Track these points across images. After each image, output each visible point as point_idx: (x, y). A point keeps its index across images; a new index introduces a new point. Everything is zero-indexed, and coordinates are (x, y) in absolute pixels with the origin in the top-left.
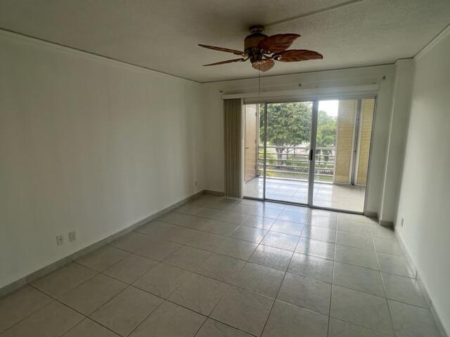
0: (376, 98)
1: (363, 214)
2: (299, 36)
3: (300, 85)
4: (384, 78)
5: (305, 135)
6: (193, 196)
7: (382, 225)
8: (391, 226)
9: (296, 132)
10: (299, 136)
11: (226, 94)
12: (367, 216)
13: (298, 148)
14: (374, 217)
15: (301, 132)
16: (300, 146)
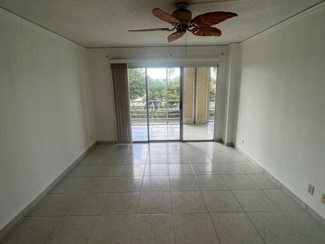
0: (218, 66)
1: (213, 141)
2: (237, 15)
3: (171, 55)
4: (223, 54)
5: (140, 92)
6: (90, 148)
7: (227, 146)
8: (232, 145)
9: (134, 90)
10: (136, 93)
11: (112, 59)
12: (217, 142)
13: (135, 102)
14: (220, 141)
15: (138, 90)
16: (137, 100)
